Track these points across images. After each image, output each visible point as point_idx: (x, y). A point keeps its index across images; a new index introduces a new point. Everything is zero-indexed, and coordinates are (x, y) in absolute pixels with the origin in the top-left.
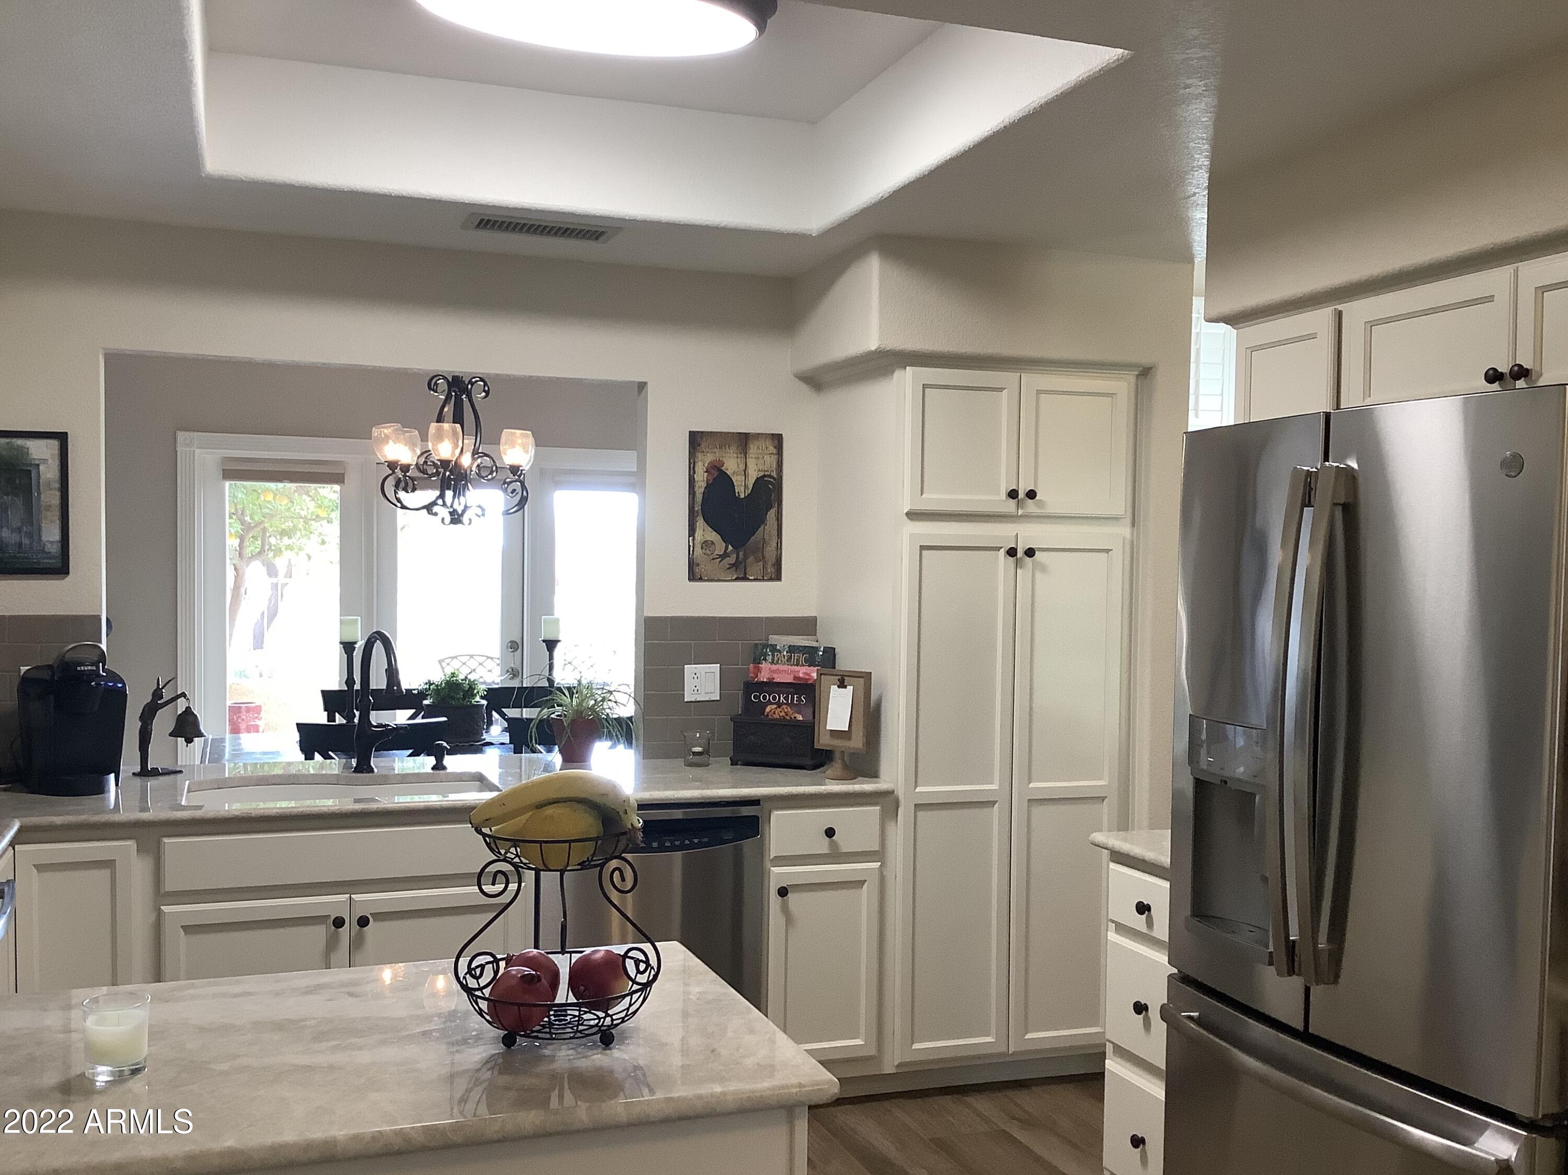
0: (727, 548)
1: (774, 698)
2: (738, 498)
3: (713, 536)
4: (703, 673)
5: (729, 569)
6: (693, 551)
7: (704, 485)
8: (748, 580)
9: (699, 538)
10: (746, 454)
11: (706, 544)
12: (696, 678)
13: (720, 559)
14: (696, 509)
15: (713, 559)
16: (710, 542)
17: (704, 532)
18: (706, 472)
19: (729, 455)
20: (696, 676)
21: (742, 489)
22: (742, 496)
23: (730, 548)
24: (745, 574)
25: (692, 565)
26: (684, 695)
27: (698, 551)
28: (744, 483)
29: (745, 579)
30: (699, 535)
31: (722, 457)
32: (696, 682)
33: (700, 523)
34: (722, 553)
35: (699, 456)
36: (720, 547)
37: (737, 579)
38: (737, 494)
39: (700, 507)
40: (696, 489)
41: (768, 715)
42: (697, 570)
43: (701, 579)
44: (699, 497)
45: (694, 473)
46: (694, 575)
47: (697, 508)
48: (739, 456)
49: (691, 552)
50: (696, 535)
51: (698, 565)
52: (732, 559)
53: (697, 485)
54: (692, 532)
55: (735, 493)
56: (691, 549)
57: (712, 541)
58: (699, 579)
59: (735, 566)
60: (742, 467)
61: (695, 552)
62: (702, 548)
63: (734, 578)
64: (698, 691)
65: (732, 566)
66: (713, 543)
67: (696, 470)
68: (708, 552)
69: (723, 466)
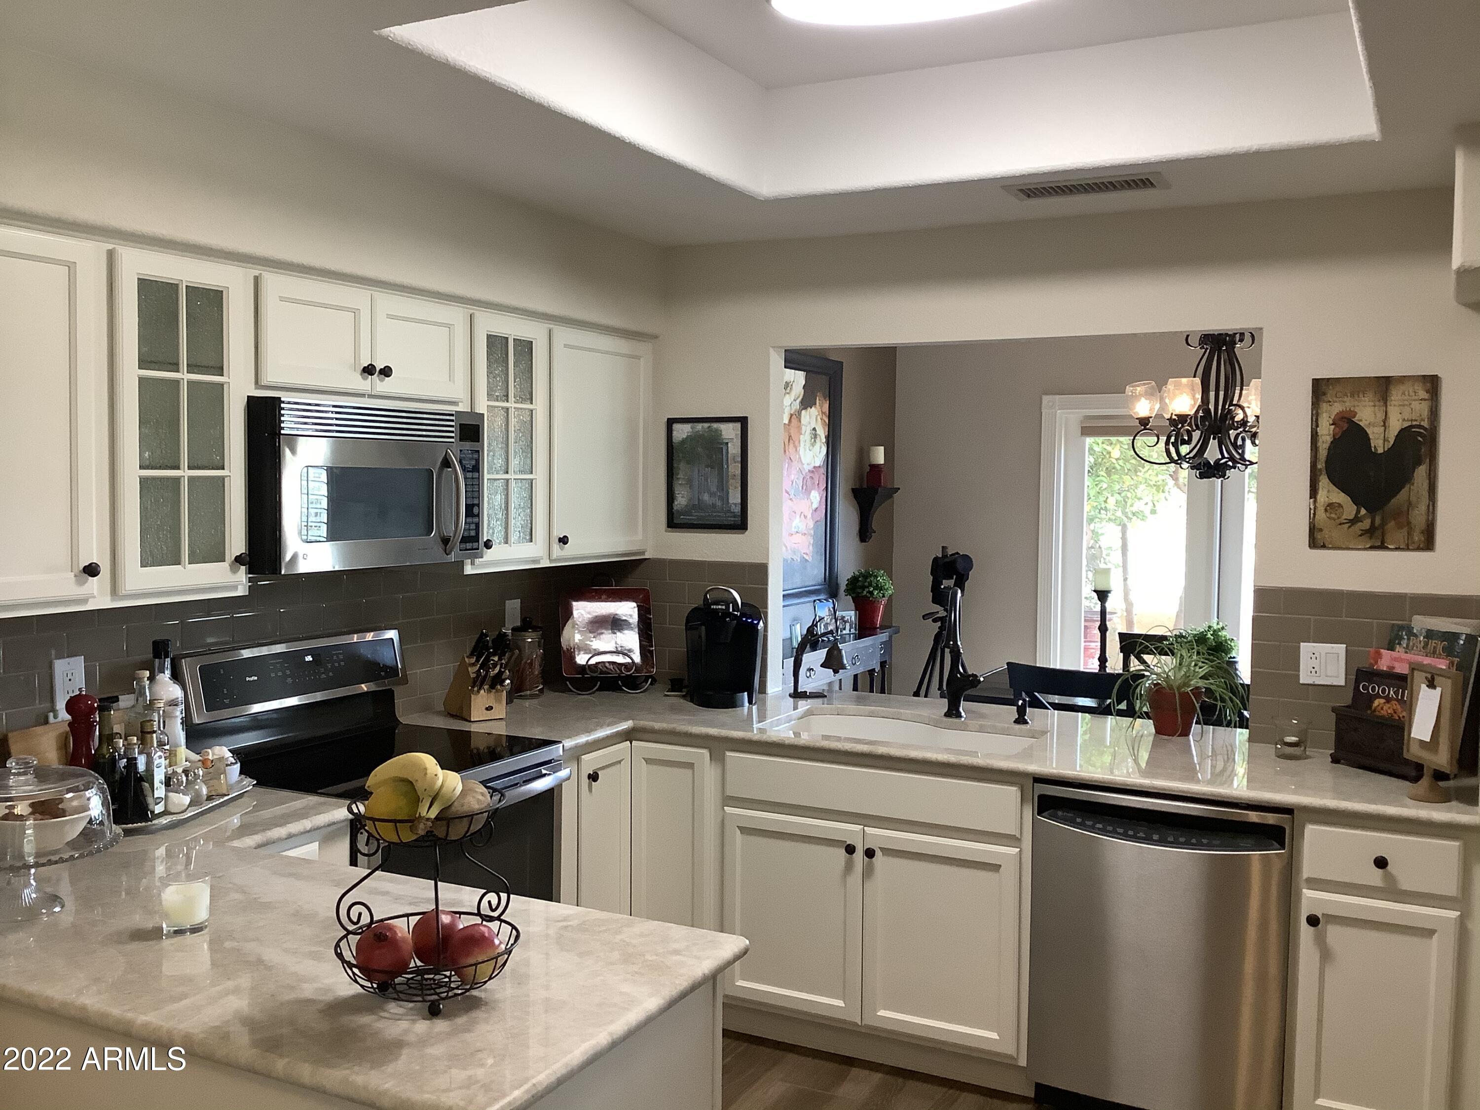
0: (1358, 512)
1: (1384, 691)
2: (1375, 454)
3: (1340, 497)
4: (1323, 654)
5: (1361, 536)
6: (1314, 514)
7: (1329, 439)
8: (1387, 548)
9: (1322, 500)
10: (1387, 400)
11: (1331, 507)
12: (1314, 658)
13: (1349, 524)
14: (1319, 467)
15: (1340, 524)
16: (1337, 505)
17: (1329, 493)
18: (1332, 424)
19: (1364, 403)
20: (1314, 657)
21: (1381, 442)
22: (1380, 451)
23: (1363, 511)
24: (1383, 542)
25: (1313, 530)
26: (1299, 676)
27: (1321, 515)
28: (1383, 435)
29: (1382, 547)
30: (1322, 496)
31: (1354, 406)
32: (1315, 663)
33: (1324, 482)
34: (1351, 517)
35: (1324, 406)
36: (1349, 509)
37: (1372, 548)
38: (1373, 449)
39: (1324, 465)
40: (1319, 444)
41: (1375, 711)
42: (1318, 536)
43: (1324, 547)
44: (1323, 453)
45: (1317, 426)
46: (1315, 542)
47: (1321, 465)
48: (1377, 403)
49: (1312, 516)
50: (1319, 497)
51: (1321, 530)
52: (1366, 524)
53: (1320, 440)
54: (1314, 492)
55: (1370, 447)
56: (1312, 512)
57: (1339, 504)
58: (1322, 546)
59: (1370, 532)
60: (1381, 416)
61: (1316, 517)
62: (1326, 510)
63: (1368, 546)
64: (1316, 672)
65: (1365, 532)
66: (1340, 505)
67: (1319, 423)
68: (1333, 516)
69: (1354, 417)
